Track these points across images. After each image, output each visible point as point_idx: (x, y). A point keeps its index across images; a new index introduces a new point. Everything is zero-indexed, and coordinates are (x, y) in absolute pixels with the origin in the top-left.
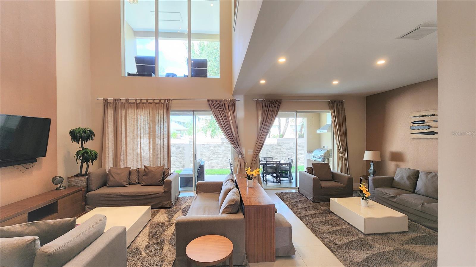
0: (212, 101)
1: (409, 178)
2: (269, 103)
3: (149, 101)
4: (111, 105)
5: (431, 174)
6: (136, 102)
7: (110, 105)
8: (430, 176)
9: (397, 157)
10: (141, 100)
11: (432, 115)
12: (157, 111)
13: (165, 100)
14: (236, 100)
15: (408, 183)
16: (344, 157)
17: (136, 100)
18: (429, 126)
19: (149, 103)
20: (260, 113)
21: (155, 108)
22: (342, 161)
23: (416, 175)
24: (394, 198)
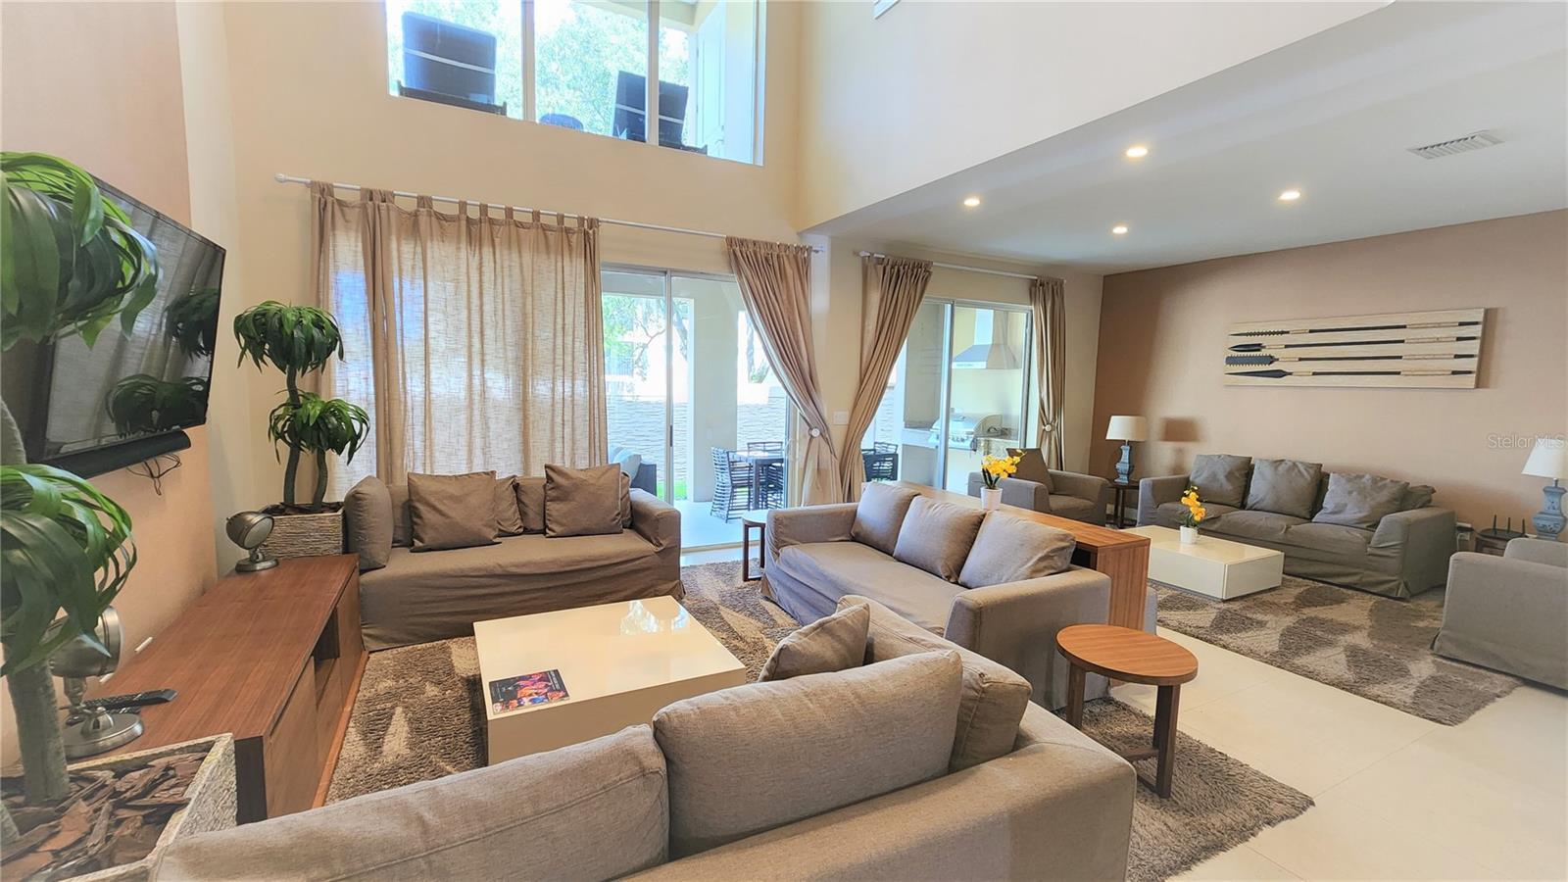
0: (742, 242)
1: (1229, 476)
2: (901, 268)
3: (517, 217)
4: (354, 215)
5: (1283, 465)
6: (463, 217)
7: (344, 215)
8: (1282, 468)
9: (1180, 431)
10: (484, 209)
11: (1282, 333)
12: (553, 261)
13: (581, 220)
14: (814, 249)
15: (1228, 487)
16: (1054, 433)
17: (463, 205)
18: (1272, 357)
19: (519, 225)
20: (875, 297)
21: (542, 246)
22: (1050, 443)
23: (1246, 469)
24: (1215, 523)
